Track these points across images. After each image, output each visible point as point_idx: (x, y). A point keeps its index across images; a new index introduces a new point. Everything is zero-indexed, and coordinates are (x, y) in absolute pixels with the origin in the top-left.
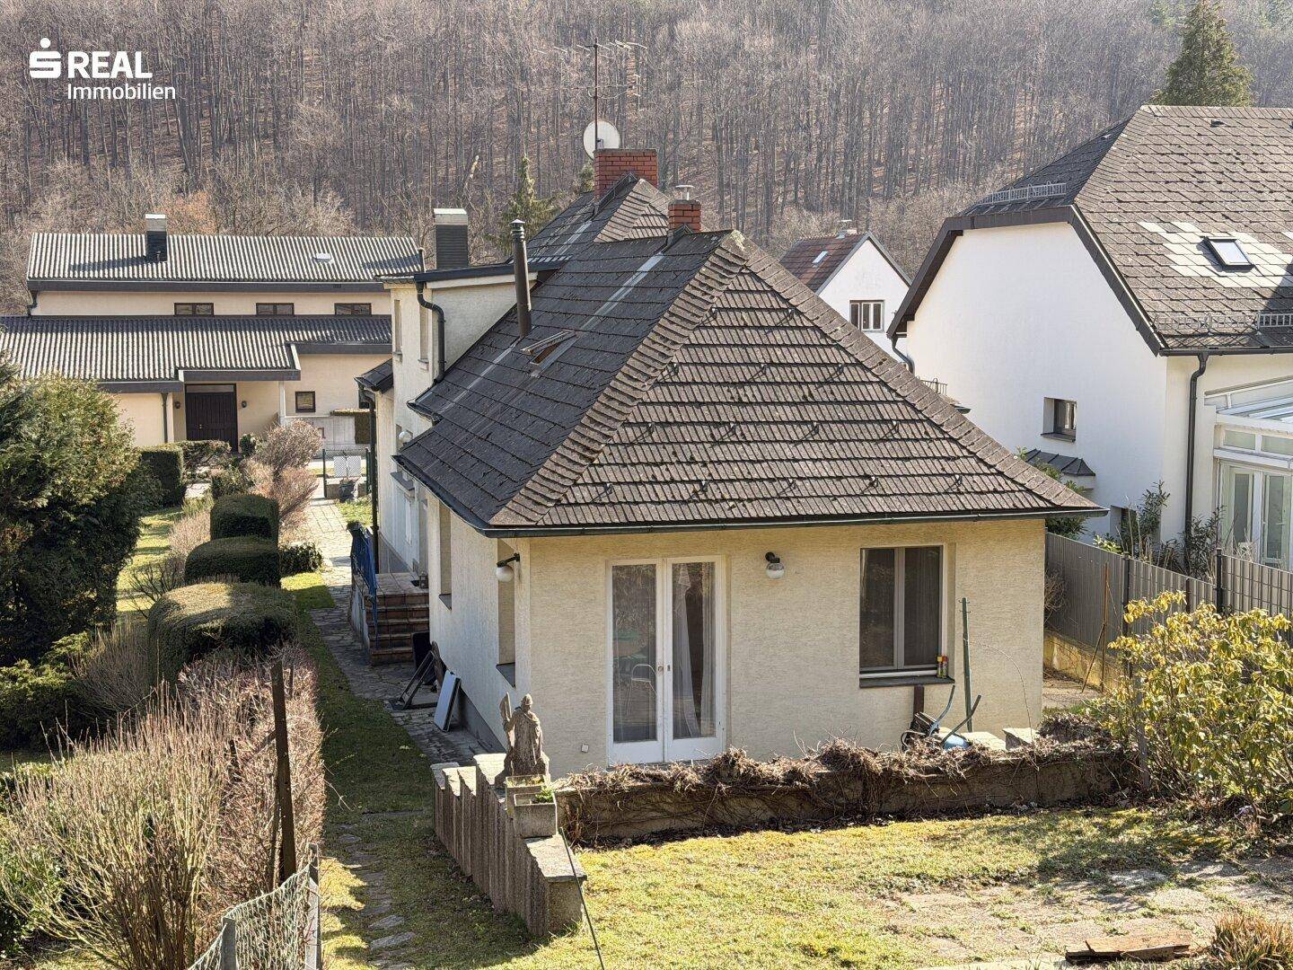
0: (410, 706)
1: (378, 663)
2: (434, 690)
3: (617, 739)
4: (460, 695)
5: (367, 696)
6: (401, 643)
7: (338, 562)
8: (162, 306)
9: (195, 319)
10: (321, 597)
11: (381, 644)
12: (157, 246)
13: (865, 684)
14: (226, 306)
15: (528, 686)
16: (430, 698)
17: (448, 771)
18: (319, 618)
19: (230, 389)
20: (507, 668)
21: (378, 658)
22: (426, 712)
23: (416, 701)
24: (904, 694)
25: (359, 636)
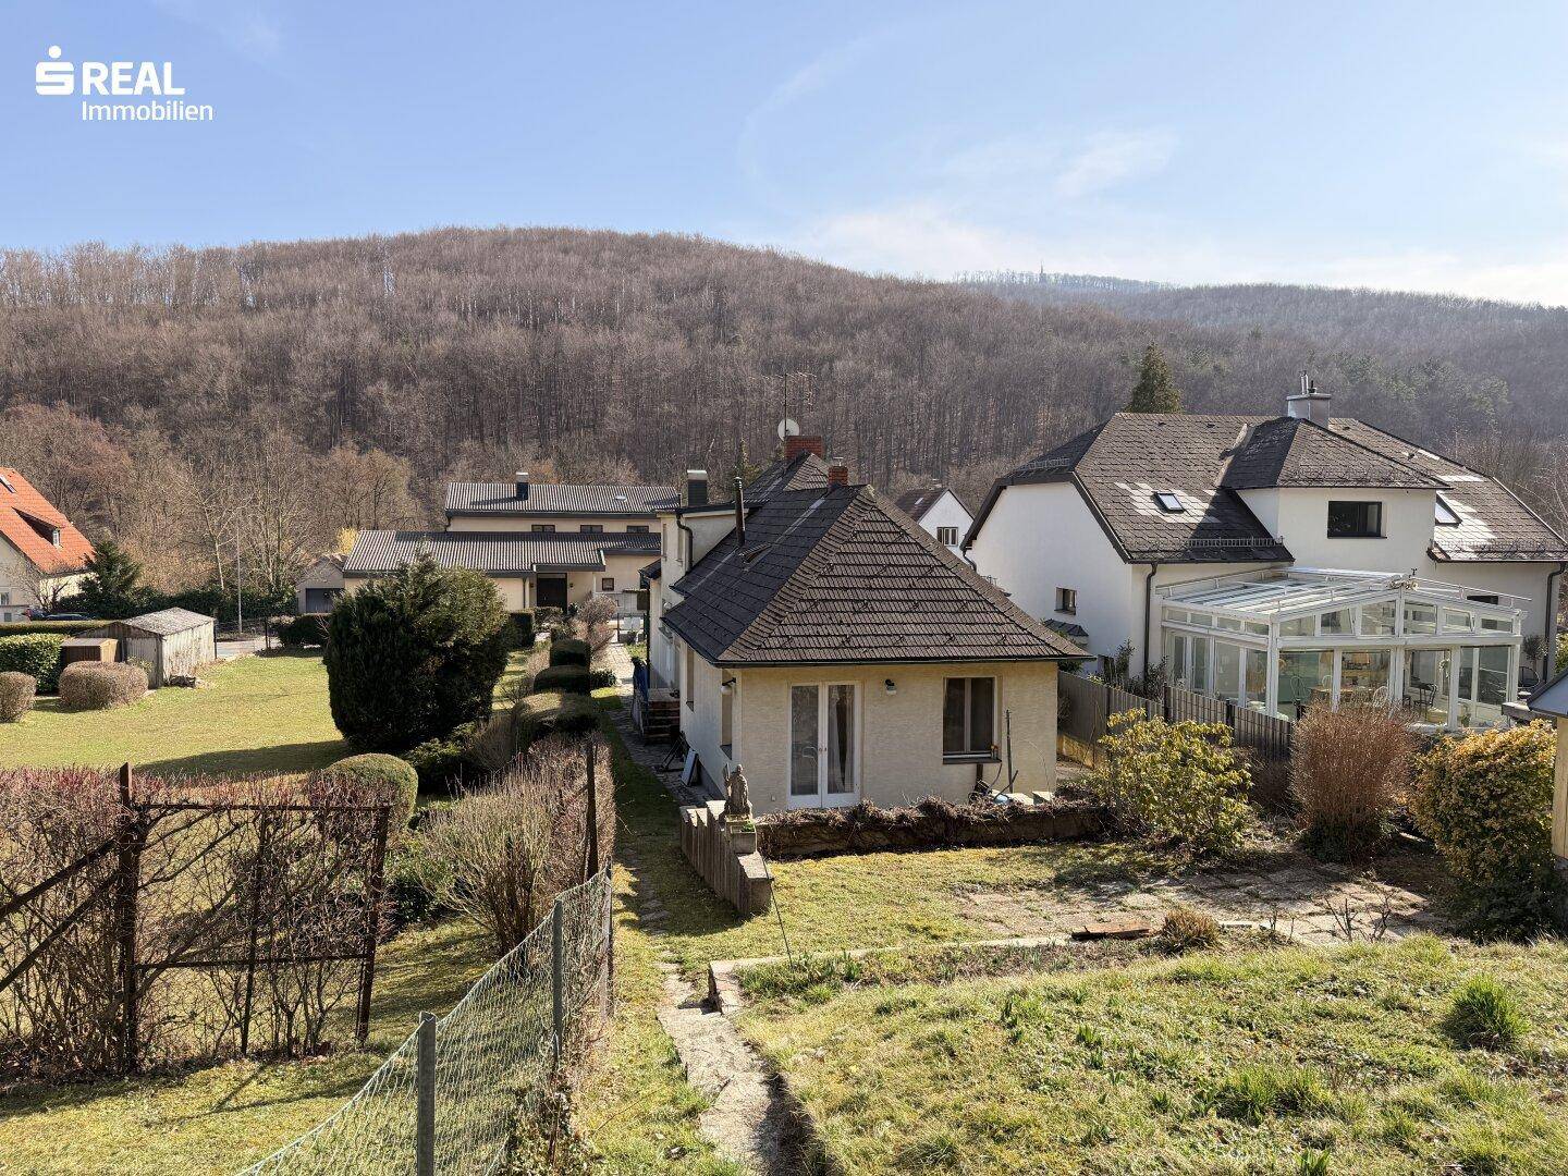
0: (667, 770)
1: (648, 743)
2: (682, 760)
3: (793, 793)
4: (698, 765)
5: (641, 763)
6: (662, 731)
7: (625, 681)
8: (524, 527)
9: (543, 535)
10: (615, 702)
11: (650, 732)
12: (523, 491)
13: (946, 762)
14: (563, 527)
15: (739, 760)
16: (679, 765)
17: (690, 811)
18: (613, 715)
19: (563, 576)
20: (727, 748)
21: (648, 740)
22: (676, 774)
23: (671, 768)
24: (970, 769)
25: (637, 727)
